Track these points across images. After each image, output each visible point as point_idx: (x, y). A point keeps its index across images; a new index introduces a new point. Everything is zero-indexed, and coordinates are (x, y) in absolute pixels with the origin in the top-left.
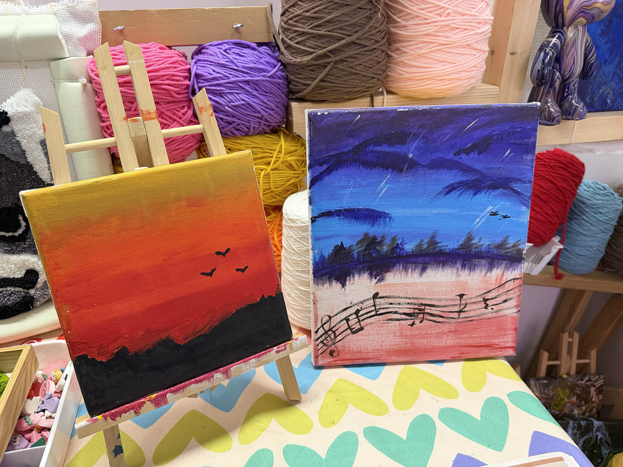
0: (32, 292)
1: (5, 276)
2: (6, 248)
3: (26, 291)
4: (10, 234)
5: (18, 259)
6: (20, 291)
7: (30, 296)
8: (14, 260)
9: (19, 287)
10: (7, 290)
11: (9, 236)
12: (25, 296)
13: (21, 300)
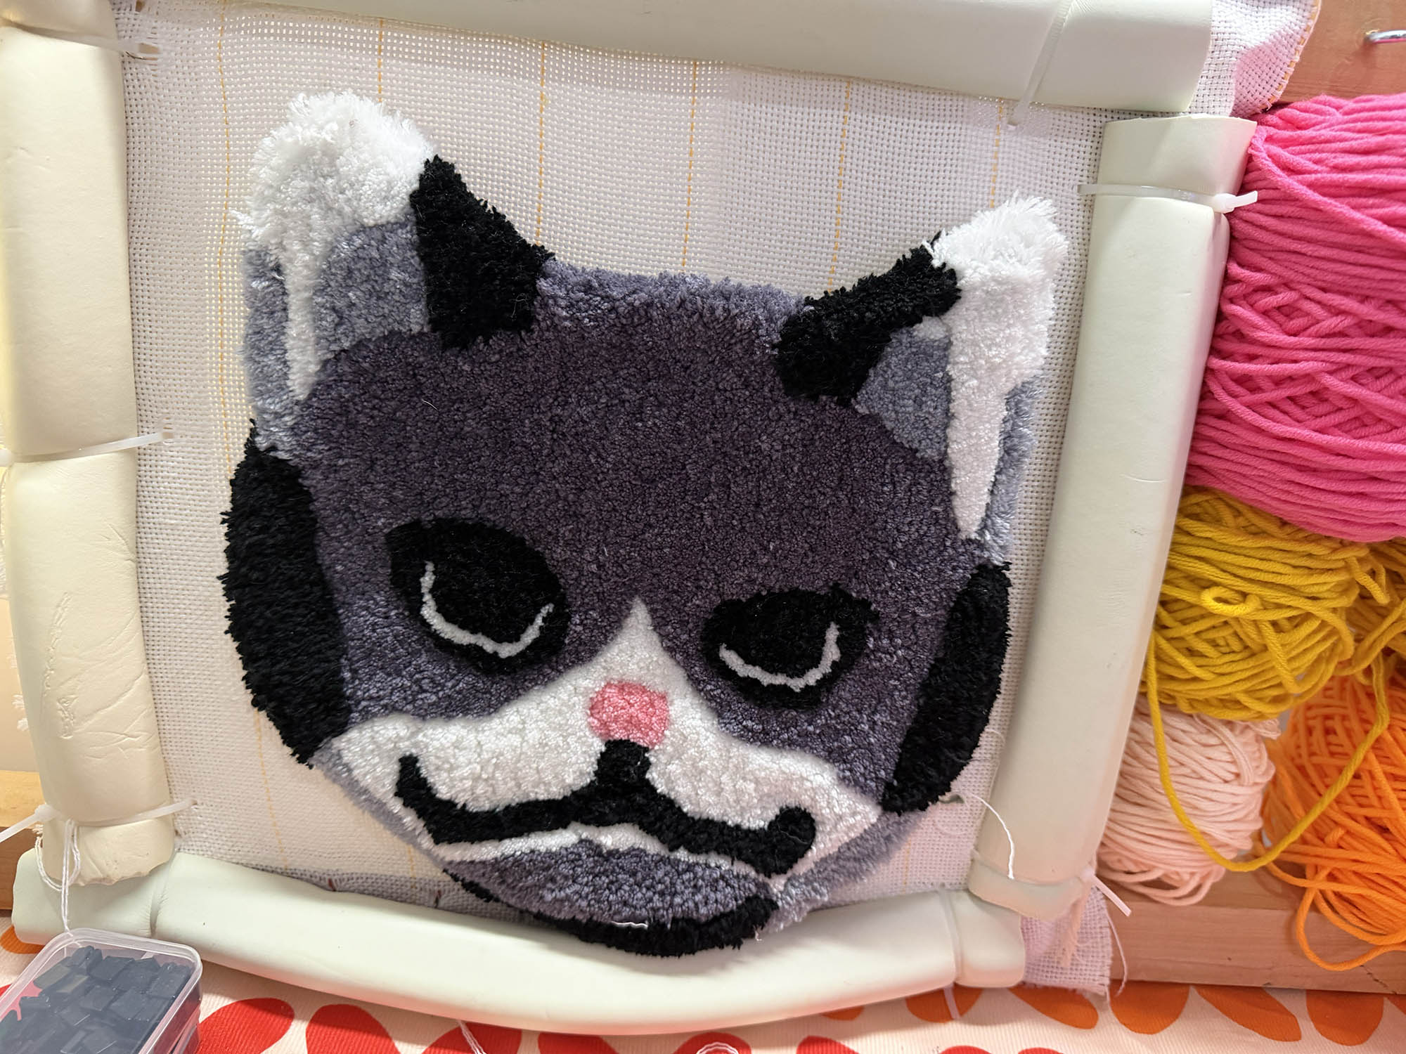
0: (777, 884)
1: (715, 813)
2: (750, 723)
3: (761, 878)
4: (779, 680)
5: (775, 766)
6: (746, 877)
7: (766, 899)
8: (762, 768)
9: (747, 861)
10: (708, 866)
11: (771, 686)
12: (756, 897)
13: (738, 907)
